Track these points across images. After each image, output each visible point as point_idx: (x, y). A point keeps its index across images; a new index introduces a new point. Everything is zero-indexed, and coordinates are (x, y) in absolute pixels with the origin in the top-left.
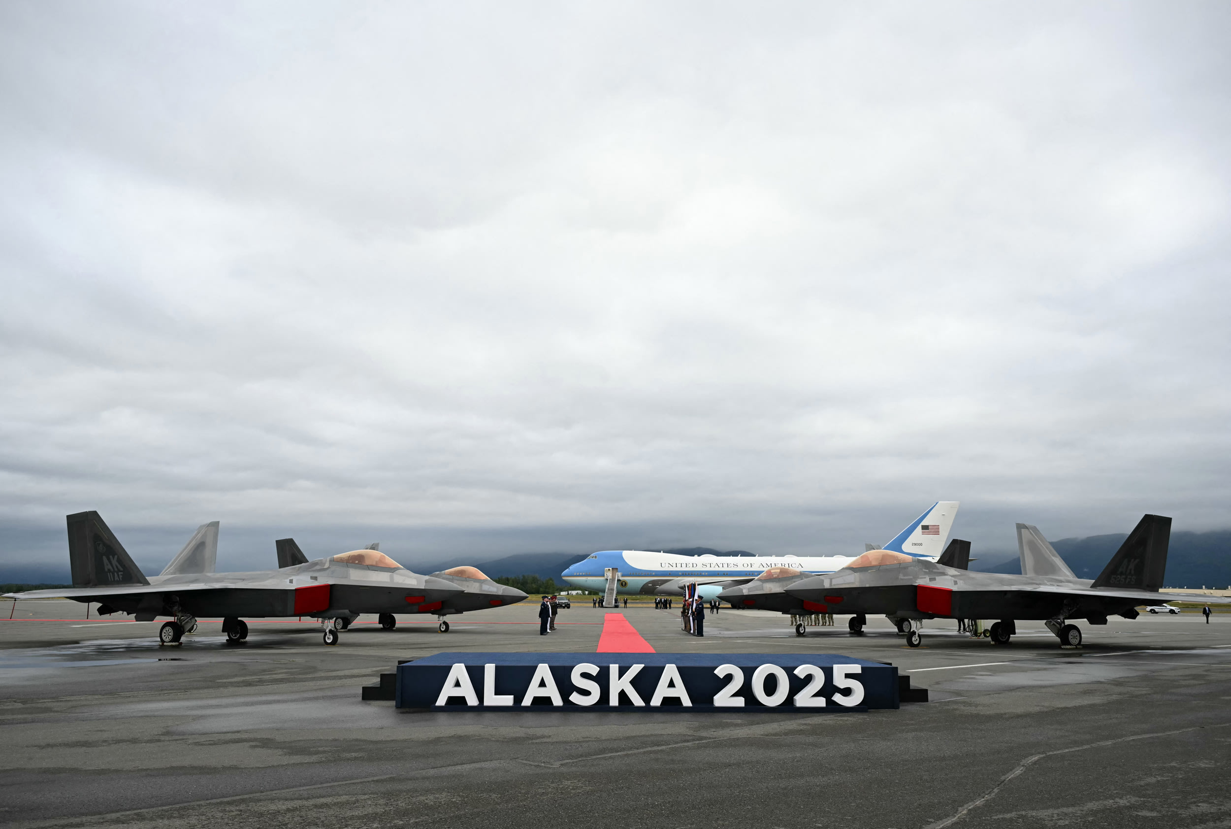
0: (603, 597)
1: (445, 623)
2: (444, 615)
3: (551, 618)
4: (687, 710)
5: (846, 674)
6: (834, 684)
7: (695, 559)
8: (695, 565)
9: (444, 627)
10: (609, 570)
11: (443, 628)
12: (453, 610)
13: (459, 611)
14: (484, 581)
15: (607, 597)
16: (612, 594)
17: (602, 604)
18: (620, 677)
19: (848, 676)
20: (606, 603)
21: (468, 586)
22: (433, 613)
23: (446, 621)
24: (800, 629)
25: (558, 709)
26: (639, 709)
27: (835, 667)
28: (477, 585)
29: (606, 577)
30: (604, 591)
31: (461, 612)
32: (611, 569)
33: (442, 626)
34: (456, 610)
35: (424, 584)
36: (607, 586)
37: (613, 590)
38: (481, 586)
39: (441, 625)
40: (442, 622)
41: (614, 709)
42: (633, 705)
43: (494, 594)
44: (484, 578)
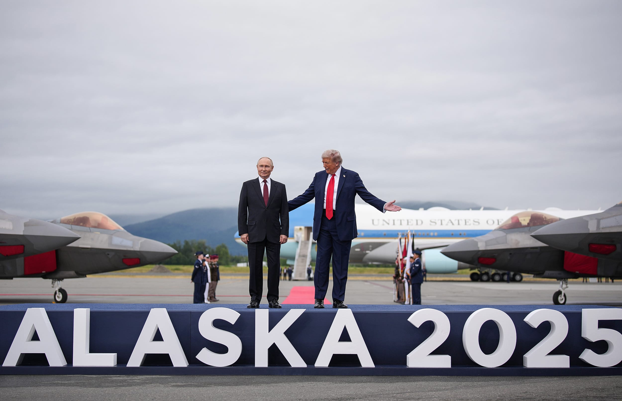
0: (292, 266)
1: (61, 290)
2: (61, 279)
3: (210, 284)
4: (368, 372)
5: (599, 321)
6: (583, 335)
7: (421, 213)
8: (419, 222)
9: (61, 296)
10: (301, 229)
11: (59, 297)
12: (72, 273)
13: (81, 274)
14: (116, 231)
15: (298, 266)
16: (304, 261)
17: (290, 276)
18: (271, 327)
19: (603, 324)
20: (296, 276)
21: (92, 239)
22: (45, 277)
23: (63, 288)
24: (559, 298)
25: (180, 371)
26: (298, 371)
27: (586, 312)
28: (105, 237)
29: (296, 239)
30: (293, 258)
31: (83, 275)
32: (303, 227)
33: (57, 295)
34: (76, 272)
35: (23, 228)
36: (298, 251)
37: (305, 256)
38: (110, 239)
39: (56, 293)
40: (57, 289)
41: (261, 371)
42: (290, 366)
43: (129, 249)
44: (114, 228)
